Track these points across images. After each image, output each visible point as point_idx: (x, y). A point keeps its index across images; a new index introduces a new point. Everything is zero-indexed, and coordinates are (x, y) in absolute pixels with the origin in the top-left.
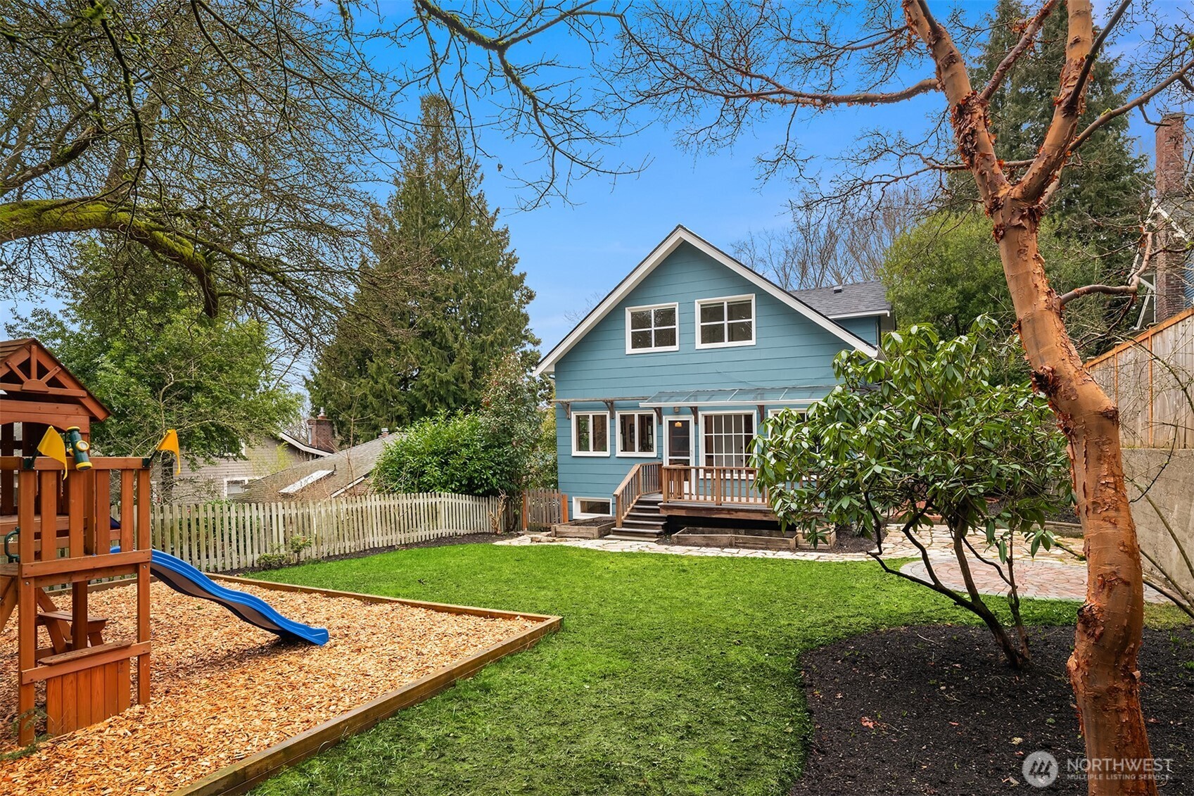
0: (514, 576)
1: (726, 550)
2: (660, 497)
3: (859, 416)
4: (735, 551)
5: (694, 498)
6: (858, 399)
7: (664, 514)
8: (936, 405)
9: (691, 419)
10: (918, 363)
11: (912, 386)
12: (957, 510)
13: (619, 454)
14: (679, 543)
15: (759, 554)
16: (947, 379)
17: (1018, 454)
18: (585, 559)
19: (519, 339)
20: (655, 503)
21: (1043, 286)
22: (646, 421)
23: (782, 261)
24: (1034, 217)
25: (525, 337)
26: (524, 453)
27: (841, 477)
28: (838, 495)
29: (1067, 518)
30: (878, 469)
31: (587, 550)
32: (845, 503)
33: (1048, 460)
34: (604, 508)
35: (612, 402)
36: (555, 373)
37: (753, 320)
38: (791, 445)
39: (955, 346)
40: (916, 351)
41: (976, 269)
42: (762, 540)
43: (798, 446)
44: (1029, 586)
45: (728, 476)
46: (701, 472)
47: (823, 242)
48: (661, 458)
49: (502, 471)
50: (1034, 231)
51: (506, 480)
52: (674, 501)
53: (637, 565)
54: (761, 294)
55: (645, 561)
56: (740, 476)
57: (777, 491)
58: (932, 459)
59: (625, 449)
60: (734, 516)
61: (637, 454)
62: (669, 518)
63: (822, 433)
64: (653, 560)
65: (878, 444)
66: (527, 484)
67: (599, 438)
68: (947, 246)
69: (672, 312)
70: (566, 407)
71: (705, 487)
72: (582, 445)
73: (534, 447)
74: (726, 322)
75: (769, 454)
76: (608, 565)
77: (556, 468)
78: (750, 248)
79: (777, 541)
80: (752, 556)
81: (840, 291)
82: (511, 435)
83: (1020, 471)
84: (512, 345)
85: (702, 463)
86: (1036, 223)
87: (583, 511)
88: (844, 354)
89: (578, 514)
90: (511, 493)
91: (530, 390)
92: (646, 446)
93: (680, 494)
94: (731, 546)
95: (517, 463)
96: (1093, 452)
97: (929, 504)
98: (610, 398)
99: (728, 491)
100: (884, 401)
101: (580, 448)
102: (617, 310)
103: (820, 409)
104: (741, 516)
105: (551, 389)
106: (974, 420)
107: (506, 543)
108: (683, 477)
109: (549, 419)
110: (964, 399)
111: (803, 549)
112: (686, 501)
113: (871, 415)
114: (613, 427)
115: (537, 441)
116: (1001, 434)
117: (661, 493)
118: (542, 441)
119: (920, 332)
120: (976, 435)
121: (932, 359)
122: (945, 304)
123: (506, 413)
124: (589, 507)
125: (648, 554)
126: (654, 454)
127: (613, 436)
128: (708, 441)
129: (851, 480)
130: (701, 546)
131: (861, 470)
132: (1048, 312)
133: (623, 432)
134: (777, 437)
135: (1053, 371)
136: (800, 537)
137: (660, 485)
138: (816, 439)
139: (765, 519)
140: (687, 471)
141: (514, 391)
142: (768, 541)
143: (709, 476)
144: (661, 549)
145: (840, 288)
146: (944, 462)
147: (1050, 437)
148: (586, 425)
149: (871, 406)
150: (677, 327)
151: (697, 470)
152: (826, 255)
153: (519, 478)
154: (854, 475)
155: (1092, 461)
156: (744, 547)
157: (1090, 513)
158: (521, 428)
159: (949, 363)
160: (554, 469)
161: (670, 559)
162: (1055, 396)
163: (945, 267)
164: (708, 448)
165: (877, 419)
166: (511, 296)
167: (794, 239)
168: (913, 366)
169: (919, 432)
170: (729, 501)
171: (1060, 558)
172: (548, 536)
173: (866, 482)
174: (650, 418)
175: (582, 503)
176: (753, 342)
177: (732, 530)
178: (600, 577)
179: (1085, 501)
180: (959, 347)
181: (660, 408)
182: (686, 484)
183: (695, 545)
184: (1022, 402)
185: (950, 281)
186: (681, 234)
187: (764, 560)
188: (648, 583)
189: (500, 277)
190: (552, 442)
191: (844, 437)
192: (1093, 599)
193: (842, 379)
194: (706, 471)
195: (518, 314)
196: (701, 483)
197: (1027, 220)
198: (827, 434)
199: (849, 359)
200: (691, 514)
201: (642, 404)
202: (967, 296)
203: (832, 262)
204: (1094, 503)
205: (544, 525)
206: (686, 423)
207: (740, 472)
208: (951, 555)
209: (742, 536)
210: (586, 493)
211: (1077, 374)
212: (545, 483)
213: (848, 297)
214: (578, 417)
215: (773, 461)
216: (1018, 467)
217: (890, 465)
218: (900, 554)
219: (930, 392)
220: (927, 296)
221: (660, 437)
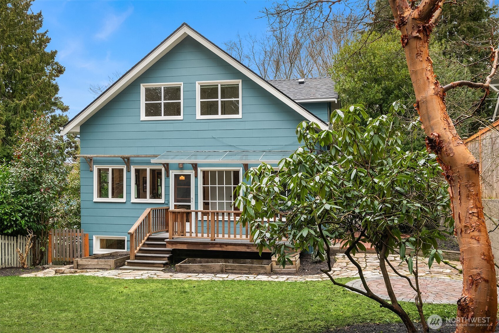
0: (38, 302)
1: (218, 275)
2: (166, 235)
3: (315, 170)
4: (225, 276)
5: (194, 235)
6: (314, 157)
7: (169, 248)
8: (367, 163)
9: (192, 173)
10: (355, 132)
11: (351, 149)
12: (381, 239)
13: (134, 200)
14: (181, 271)
15: (244, 278)
16: (374, 145)
17: (420, 198)
18: (103, 285)
19: (49, 105)
20: (163, 239)
21: (432, 80)
22: (156, 174)
23: (262, 58)
24: (426, 32)
25: (55, 104)
26: (50, 199)
27: (302, 213)
28: (300, 227)
29: (453, 247)
30: (327, 207)
31: (105, 278)
32: (305, 233)
33: (438, 201)
34: (120, 244)
35: (128, 159)
36: (81, 133)
37: (240, 99)
38: (266, 189)
39: (378, 122)
40: (353, 124)
41: (394, 74)
42: (245, 267)
43: (271, 190)
44: (430, 294)
45: (220, 218)
46: (200, 214)
47: (291, 48)
48: (168, 204)
49: (30, 214)
50: (426, 41)
51: (34, 221)
52: (178, 238)
53: (146, 289)
54: (247, 81)
55: (153, 286)
56: (229, 218)
57: (256, 224)
58: (364, 199)
59: (139, 197)
60: (225, 249)
61: (148, 200)
62: (174, 251)
63: (288, 181)
64: (160, 285)
65: (327, 189)
66: (53, 225)
67: (117, 188)
68: (374, 55)
69: (178, 89)
70: (89, 162)
71: (202, 226)
72: (102, 193)
73: (60, 194)
74: (219, 100)
75: (250, 196)
76: (122, 289)
77: (79, 212)
78: (239, 47)
79: (256, 268)
80: (238, 279)
81: (302, 83)
82: (40, 184)
83: (421, 208)
84: (42, 110)
85: (201, 208)
86: (428, 36)
87: (102, 247)
88: (304, 124)
89: (97, 250)
90: (38, 233)
91: (58, 147)
92: (156, 194)
93: (183, 232)
94: (222, 272)
95: (44, 207)
96: (464, 192)
97: (363, 234)
98: (126, 155)
99: (220, 230)
100: (332, 159)
101: (101, 195)
102: (134, 86)
103: (287, 164)
104: (230, 249)
105: (76, 148)
106: (391, 174)
107: (32, 275)
108: (185, 219)
109: (74, 172)
110: (385, 159)
111: (276, 273)
112: (187, 238)
113: (323, 169)
114: (129, 179)
115: (63, 189)
116: (409, 183)
117: (167, 231)
118: (67, 190)
119: (356, 110)
120: (393, 182)
121: (365, 131)
122: (374, 97)
123: (36, 165)
124: (107, 244)
125: (156, 280)
126: (162, 201)
127: (129, 186)
128: (205, 190)
129: (309, 216)
130: (199, 273)
131: (316, 208)
132: (435, 96)
133: (137, 183)
134: (256, 184)
135: (439, 136)
136: (274, 264)
137: (167, 225)
138: (284, 185)
139: (248, 250)
140: (188, 214)
141: (43, 147)
142: (250, 268)
143: (205, 218)
144: (167, 276)
145: (303, 80)
146: (372, 202)
147: (439, 186)
148: (106, 177)
149: (323, 163)
150: (182, 101)
151: (197, 213)
152: (294, 57)
153: (46, 220)
154: (311, 212)
155: (464, 197)
156: (232, 273)
157: (463, 234)
158: (49, 178)
159: (375, 134)
160: (77, 213)
161: (174, 284)
162: (441, 154)
163: (374, 70)
164: (205, 197)
165: (327, 170)
166: (43, 69)
167: (271, 42)
168: (351, 134)
169: (356, 181)
170: (220, 238)
171: (449, 275)
172: (70, 268)
173: (319, 217)
174: (159, 172)
175: (102, 241)
176: (239, 116)
177: (223, 260)
178: (115, 300)
179: (460, 225)
180: (381, 123)
181: (167, 164)
182: (188, 224)
183: (194, 272)
184: (422, 162)
185: (376, 81)
186: (185, 30)
187: (247, 282)
188: (155, 302)
189: (33, 53)
190: (76, 191)
191: (304, 183)
192: (466, 293)
193: (303, 142)
194: (204, 214)
195: (49, 85)
196: (199, 224)
197: (422, 34)
198: (292, 182)
199: (308, 128)
200: (191, 248)
201: (153, 161)
202: (388, 92)
203: (297, 62)
204: (465, 226)
205: (68, 259)
206: (188, 177)
207: (229, 214)
208: (378, 274)
209: (231, 264)
210: (106, 232)
211: (453, 139)
212: (69, 225)
213: (309, 87)
214: (99, 170)
215: (253, 202)
216: (419, 205)
217: (336, 204)
218: (344, 275)
219: (362, 154)
220: (362, 90)
221: (167, 187)
